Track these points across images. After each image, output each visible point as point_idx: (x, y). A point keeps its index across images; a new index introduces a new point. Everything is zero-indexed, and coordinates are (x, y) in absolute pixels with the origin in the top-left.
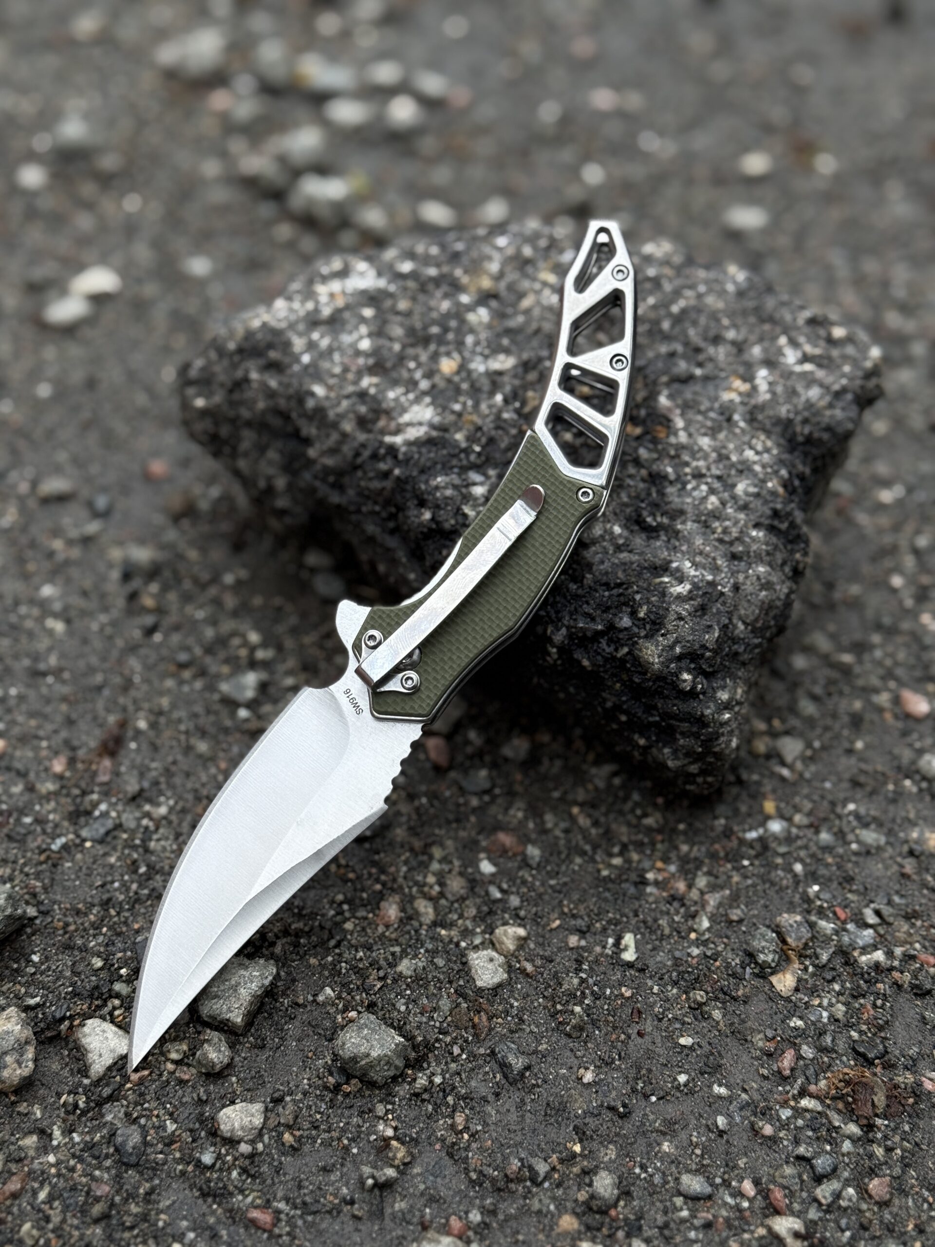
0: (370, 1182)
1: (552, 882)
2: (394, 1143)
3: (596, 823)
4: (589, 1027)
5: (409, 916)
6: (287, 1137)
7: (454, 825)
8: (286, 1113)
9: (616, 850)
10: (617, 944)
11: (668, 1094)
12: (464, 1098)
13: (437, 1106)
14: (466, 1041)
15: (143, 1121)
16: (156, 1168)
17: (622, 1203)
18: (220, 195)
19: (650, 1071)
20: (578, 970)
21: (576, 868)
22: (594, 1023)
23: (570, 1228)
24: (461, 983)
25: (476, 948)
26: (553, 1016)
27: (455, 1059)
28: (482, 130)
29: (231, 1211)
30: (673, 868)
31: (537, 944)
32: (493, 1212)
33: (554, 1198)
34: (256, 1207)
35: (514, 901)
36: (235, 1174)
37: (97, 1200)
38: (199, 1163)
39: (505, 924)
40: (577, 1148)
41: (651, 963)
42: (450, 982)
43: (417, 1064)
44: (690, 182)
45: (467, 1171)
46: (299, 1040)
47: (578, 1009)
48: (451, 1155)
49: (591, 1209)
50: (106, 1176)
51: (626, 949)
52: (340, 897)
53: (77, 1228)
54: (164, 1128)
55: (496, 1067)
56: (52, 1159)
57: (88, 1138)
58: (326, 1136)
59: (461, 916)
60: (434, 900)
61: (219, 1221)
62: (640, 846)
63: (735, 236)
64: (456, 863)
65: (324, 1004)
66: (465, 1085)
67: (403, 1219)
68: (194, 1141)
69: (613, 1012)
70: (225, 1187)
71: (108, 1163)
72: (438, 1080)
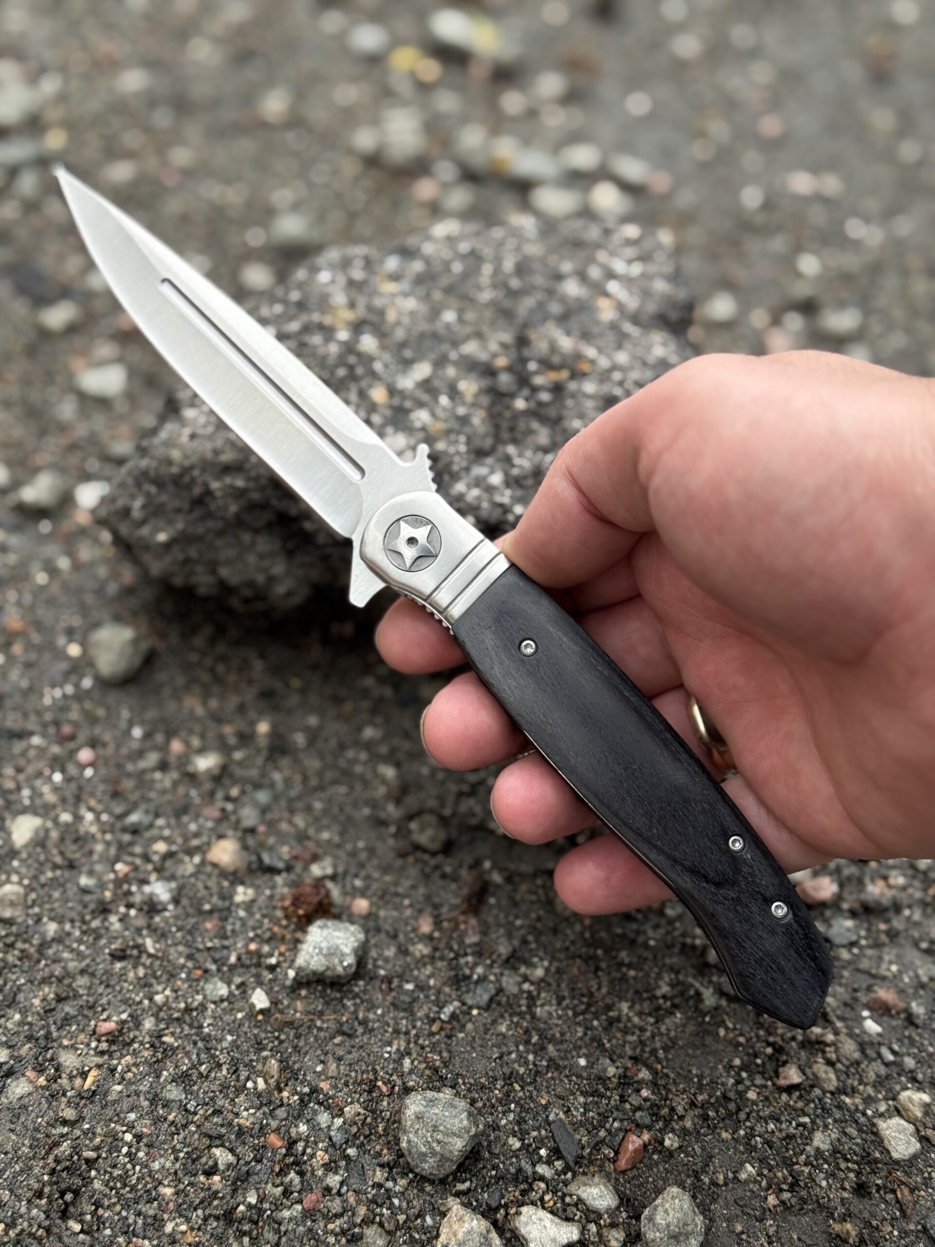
5: (811, 1083)
25: (881, 1115)
35: (909, 1063)
39: (906, 1088)
59: (860, 1082)
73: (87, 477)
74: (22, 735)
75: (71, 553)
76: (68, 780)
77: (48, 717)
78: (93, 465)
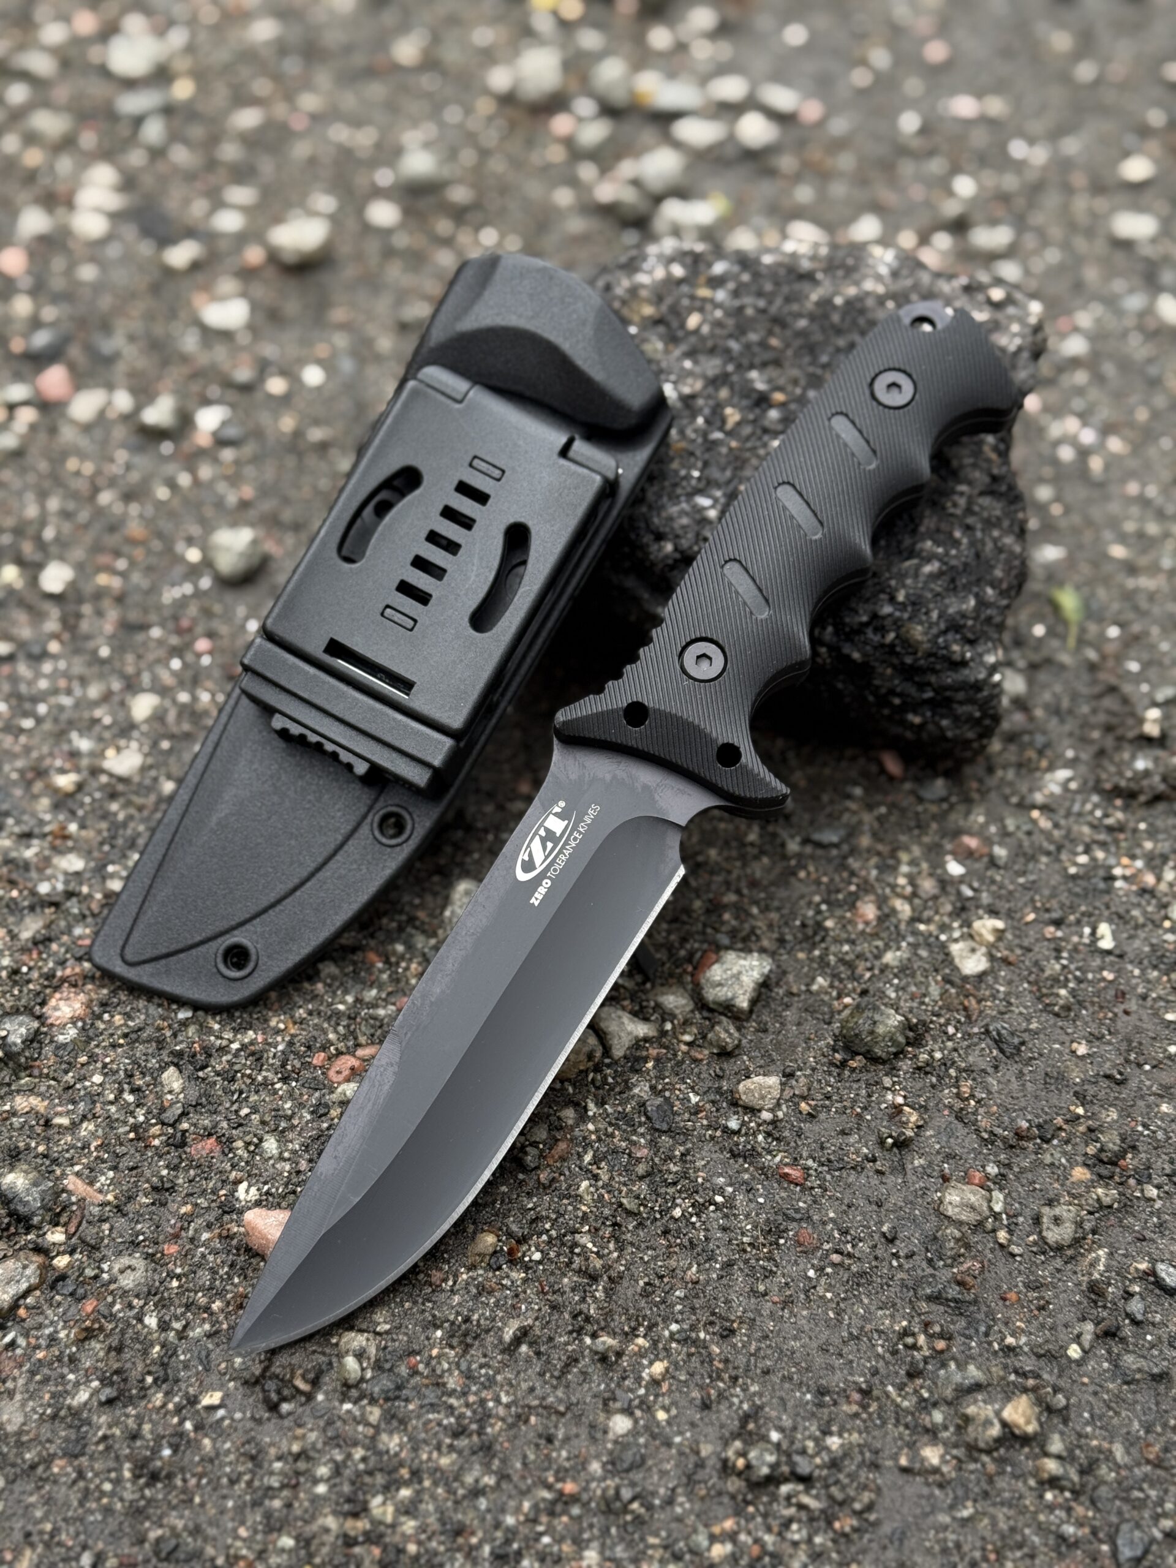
0: (890, 1141)
1: (1021, 880)
2: (906, 1108)
3: (1056, 826)
4: (1077, 1007)
5: (886, 916)
6: (803, 1105)
7: (916, 832)
8: (800, 1084)
9: (1080, 849)
10: (1093, 933)
11: (1161, 1062)
12: (965, 1070)
13: (940, 1078)
14: (959, 1021)
15: (667, 1094)
16: (687, 1133)
17: (1130, 1156)
18: (576, 225)
19: (1140, 1044)
20: (1058, 958)
21: (1043, 867)
22: (1081, 1004)
23: (1083, 1177)
24: (947, 971)
25: (956, 941)
26: (1039, 999)
27: (950, 1038)
28: (839, 145)
29: (762, 1169)
30: (1139, 864)
31: (1016, 936)
32: (1008, 1166)
33: (1065, 1153)
34: (786, 1165)
35: (985, 898)
36: (760, 1138)
37: (639, 1160)
38: (726, 1130)
39: (981, 918)
40: (1080, 1111)
41: (1128, 949)
42: (936, 970)
43: (917, 1042)
44: (1068, 190)
45: (977, 1131)
46: (799, 1024)
47: (1063, 992)
48: (959, 1118)
49: (1101, 1161)
50: (642, 1141)
51: (1102, 937)
52: (817, 899)
53: (625, 1184)
54: (689, 1101)
55: (991, 1043)
56: (591, 1127)
57: (620, 1109)
58: (838, 1105)
59: (937, 912)
60: (909, 899)
61: (753, 1178)
62: (1103, 845)
63: (1125, 245)
64: (925, 866)
65: (818, 993)
66: (963, 1060)
67: (925, 1172)
68: (718, 1110)
69: (1098, 994)
70: (753, 1149)
71: (642, 1130)
72: (938, 1055)
73: (206, 402)
74: (144, 627)
75: (192, 470)
76: (185, 665)
77: (167, 613)
78: (214, 391)
